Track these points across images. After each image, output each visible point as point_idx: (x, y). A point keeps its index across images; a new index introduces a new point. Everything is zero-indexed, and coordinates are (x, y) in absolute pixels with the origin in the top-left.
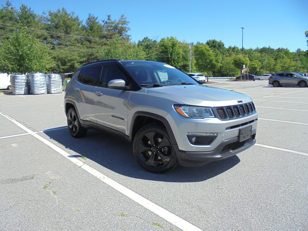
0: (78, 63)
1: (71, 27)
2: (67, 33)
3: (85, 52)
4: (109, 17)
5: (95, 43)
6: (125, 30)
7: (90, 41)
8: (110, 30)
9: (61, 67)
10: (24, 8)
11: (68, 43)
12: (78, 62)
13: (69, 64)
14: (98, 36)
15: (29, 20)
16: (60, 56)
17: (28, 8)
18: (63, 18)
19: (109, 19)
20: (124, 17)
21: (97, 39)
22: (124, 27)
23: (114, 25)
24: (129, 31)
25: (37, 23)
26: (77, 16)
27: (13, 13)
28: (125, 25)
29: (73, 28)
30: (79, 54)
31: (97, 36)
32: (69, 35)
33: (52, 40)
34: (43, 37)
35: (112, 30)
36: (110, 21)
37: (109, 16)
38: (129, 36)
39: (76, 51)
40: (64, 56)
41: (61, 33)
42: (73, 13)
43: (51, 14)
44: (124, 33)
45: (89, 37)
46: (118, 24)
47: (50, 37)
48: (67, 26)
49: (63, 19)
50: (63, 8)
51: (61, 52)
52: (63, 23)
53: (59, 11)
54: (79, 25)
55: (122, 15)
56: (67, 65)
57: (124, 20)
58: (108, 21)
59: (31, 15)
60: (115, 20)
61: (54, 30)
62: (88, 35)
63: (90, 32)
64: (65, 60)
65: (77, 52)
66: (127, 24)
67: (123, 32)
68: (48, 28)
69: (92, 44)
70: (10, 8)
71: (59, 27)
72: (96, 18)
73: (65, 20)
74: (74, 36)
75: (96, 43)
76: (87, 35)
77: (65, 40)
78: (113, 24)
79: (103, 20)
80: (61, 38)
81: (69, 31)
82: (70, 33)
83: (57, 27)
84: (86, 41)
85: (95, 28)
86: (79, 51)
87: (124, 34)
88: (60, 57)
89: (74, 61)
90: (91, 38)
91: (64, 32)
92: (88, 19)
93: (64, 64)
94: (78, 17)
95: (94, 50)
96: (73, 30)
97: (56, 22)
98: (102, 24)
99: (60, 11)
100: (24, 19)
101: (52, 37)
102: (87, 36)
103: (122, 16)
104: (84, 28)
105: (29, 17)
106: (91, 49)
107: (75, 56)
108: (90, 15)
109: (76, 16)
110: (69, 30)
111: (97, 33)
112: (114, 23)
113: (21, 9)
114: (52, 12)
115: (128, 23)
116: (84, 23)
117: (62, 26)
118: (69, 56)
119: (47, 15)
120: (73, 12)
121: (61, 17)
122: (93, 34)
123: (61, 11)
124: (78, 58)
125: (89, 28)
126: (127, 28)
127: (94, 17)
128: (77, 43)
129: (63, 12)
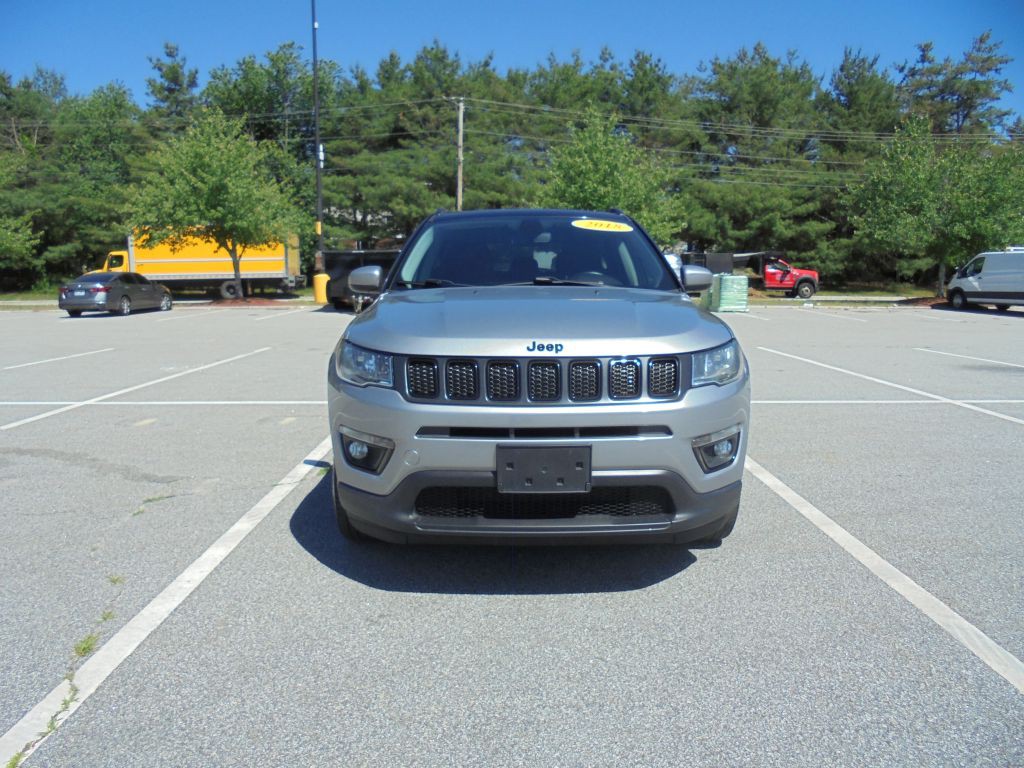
0: (788, 221)
1: (777, 103)
2: (762, 122)
3: (817, 184)
4: (923, 50)
5: (859, 148)
6: (987, 94)
7: (840, 146)
8: (921, 97)
9: (731, 232)
10: (641, 61)
11: (762, 156)
12: (789, 218)
13: (755, 224)
14: (873, 126)
15: (651, 95)
16: (729, 198)
17: (654, 61)
18: (754, 77)
19: (923, 59)
20: (990, 42)
21: (868, 136)
22: (984, 83)
23: (941, 78)
24: (1004, 94)
25: (672, 100)
26: (805, 63)
27: (612, 80)
28: (991, 75)
29: (785, 105)
30: (794, 192)
31: (870, 125)
32: (769, 130)
33: (714, 147)
34: (688, 141)
35: (932, 98)
36: (926, 65)
37: (925, 49)
38: (1006, 114)
39: (787, 179)
40: (741, 197)
41: (741, 123)
42: (793, 54)
43: (717, 68)
44: (982, 104)
45: (839, 129)
46: (959, 72)
47: (707, 139)
48: (765, 101)
49: (752, 80)
50: (759, 44)
51: (734, 185)
52: (751, 94)
53: (742, 57)
54: (809, 93)
55: (978, 37)
56: (750, 228)
57: (985, 56)
58: (919, 66)
59: (659, 79)
60: (947, 60)
61: (720, 118)
62: (835, 126)
63: (846, 112)
64: (745, 211)
65: (789, 183)
66: (999, 66)
67: (979, 101)
68: (705, 113)
69: (845, 156)
70: (607, 66)
71: (737, 107)
72: (870, 60)
73: (758, 81)
74: (784, 132)
75: (864, 151)
76: (831, 125)
77: (752, 146)
78: (938, 73)
79: (902, 64)
80: (740, 140)
81: (767, 117)
82: (773, 122)
83: (729, 108)
84: (826, 145)
86: (796, 179)
87: (980, 110)
88: (728, 202)
89: (771, 214)
90: (845, 132)
91: (755, 119)
92: (842, 69)
93: (740, 221)
94: (809, 68)
95: (850, 177)
96: (784, 111)
97: (730, 92)
98: (896, 78)
99: (745, 55)
100: (636, 94)
101: (714, 139)
102: (831, 128)
103: (982, 41)
104: (824, 102)
105: (651, 87)
106: (838, 173)
107: (781, 198)
108: (847, 55)
109: (801, 63)
110: (767, 113)
111: (869, 115)
112: (944, 72)
113: (632, 64)
114: (722, 61)
115: (1000, 62)
116: (826, 86)
117: (748, 103)
118: (758, 197)
119: (705, 76)
120: (792, 51)
121: (745, 74)
122: (853, 119)
123: (750, 53)
124: (788, 204)
125: (842, 98)
126: (999, 84)
127: (863, 60)
128: (794, 154)
129: (757, 57)
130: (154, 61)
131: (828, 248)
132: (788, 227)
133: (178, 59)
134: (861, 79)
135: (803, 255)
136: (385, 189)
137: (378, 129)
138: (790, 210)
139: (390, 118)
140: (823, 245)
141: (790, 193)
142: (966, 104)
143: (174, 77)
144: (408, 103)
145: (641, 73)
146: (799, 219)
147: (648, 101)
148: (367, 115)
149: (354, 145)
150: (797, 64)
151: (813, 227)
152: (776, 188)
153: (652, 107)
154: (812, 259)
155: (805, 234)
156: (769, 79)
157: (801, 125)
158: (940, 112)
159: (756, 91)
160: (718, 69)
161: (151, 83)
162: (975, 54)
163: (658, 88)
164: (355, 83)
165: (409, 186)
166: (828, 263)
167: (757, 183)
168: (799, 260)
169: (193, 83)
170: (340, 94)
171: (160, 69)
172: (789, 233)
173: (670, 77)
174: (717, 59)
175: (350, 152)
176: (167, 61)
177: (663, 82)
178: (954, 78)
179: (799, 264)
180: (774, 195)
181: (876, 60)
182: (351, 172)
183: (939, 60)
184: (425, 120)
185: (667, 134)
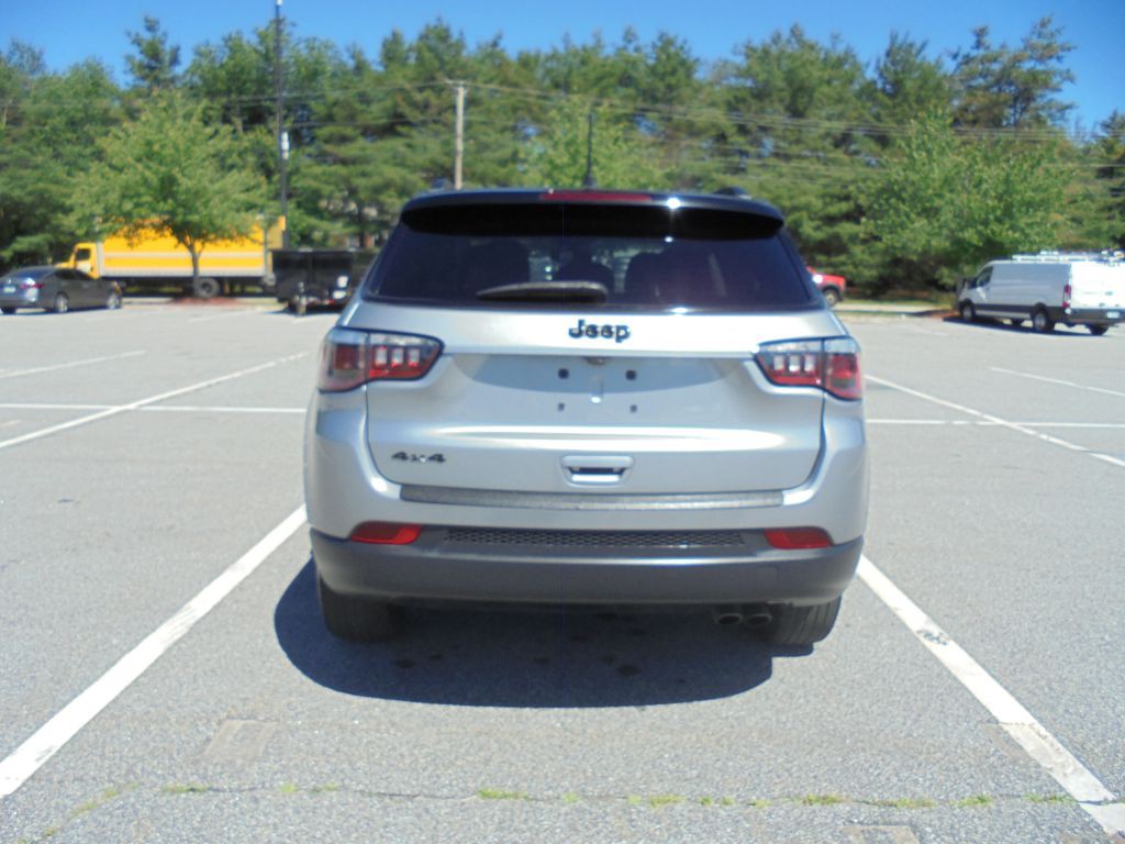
0: (816, 222)
1: (813, 91)
2: (796, 113)
3: (852, 182)
4: (978, 36)
6: (1046, 85)
8: (975, 88)
10: (666, 43)
11: (795, 149)
12: (819, 219)
15: (674, 80)
17: (679, 43)
18: (788, 62)
19: (978, 45)
20: (1051, 28)
22: (1044, 72)
23: (996, 67)
24: (1066, 86)
25: (697, 86)
26: (849, 47)
27: (635, 63)
28: (1053, 64)
29: (822, 93)
30: (826, 190)
32: (802, 121)
33: (743, 140)
34: (713, 132)
35: (987, 88)
36: (981, 52)
37: (980, 34)
38: (1069, 107)
39: (820, 176)
41: (773, 113)
42: (837, 37)
43: (750, 51)
44: (1041, 96)
45: (882, 122)
46: (1017, 60)
47: (734, 130)
48: (800, 89)
49: (785, 65)
50: (796, 26)
51: (760, 181)
52: (784, 80)
53: (776, 39)
54: (851, 81)
55: (1039, 21)
57: (1045, 42)
58: (974, 53)
59: (683, 63)
60: (1003, 46)
61: (750, 107)
62: (878, 118)
63: (891, 102)
65: (822, 181)
66: (1060, 53)
67: (1039, 92)
68: (734, 101)
70: (631, 47)
71: (769, 95)
72: (918, 44)
73: (792, 67)
74: (822, 123)
76: (874, 117)
77: (784, 139)
78: (995, 60)
79: (955, 50)
80: (774, 131)
81: (801, 107)
82: (808, 112)
83: (761, 94)
85: (910, 85)
86: (829, 177)
87: (1040, 102)
89: (797, 214)
90: (888, 125)
91: (788, 108)
92: (888, 54)
94: (853, 52)
96: (821, 100)
97: (762, 78)
98: (949, 66)
99: (779, 36)
100: (657, 80)
101: (742, 130)
102: (874, 120)
103: (1043, 25)
104: (868, 92)
105: (673, 72)
107: (810, 196)
108: (893, 38)
109: (845, 48)
110: (802, 102)
111: (915, 106)
112: (1000, 59)
113: (654, 46)
114: (757, 43)
115: (1063, 49)
116: (871, 74)
117: (782, 90)
118: (786, 194)
119: (740, 60)
120: (836, 33)
121: (779, 59)
122: (898, 110)
123: (786, 34)
124: (818, 203)
125: (888, 87)
126: (1061, 74)
127: (911, 45)
128: (831, 148)
129: (793, 40)
130: (133, 35)
131: (863, 252)
132: (817, 228)
133: (159, 34)
134: (907, 67)
135: (835, 259)
136: (377, 180)
137: (376, 114)
138: (822, 210)
139: (388, 103)
140: (857, 250)
141: (822, 191)
142: (1024, 97)
143: (154, 53)
144: (408, 86)
145: (664, 57)
146: (831, 220)
147: (670, 88)
148: (364, 99)
149: (349, 131)
150: (840, 49)
151: (846, 229)
152: (807, 185)
153: (674, 94)
154: (844, 264)
155: (837, 237)
156: (803, 65)
157: (841, 116)
158: (996, 104)
159: (790, 76)
160: (750, 53)
161: (129, 58)
162: (1035, 40)
163: (681, 72)
164: (351, 63)
165: (404, 179)
166: (861, 268)
167: (785, 181)
168: (830, 265)
169: (175, 61)
170: (334, 75)
171: (139, 44)
172: (819, 235)
173: (697, 60)
174: (749, 41)
175: (344, 139)
176: (146, 36)
177: (687, 67)
178: (1013, 66)
179: (830, 270)
180: (805, 193)
181: (923, 46)
182: (344, 162)
183: (995, 47)
184: (426, 106)
185: (691, 125)
